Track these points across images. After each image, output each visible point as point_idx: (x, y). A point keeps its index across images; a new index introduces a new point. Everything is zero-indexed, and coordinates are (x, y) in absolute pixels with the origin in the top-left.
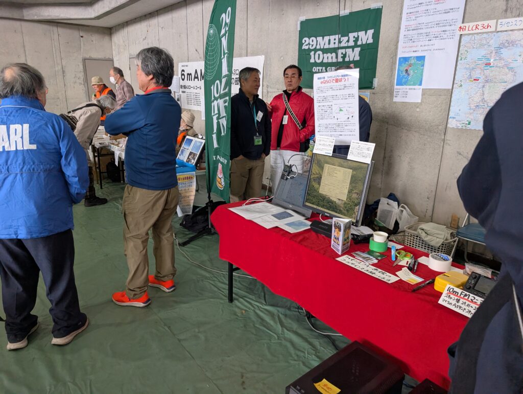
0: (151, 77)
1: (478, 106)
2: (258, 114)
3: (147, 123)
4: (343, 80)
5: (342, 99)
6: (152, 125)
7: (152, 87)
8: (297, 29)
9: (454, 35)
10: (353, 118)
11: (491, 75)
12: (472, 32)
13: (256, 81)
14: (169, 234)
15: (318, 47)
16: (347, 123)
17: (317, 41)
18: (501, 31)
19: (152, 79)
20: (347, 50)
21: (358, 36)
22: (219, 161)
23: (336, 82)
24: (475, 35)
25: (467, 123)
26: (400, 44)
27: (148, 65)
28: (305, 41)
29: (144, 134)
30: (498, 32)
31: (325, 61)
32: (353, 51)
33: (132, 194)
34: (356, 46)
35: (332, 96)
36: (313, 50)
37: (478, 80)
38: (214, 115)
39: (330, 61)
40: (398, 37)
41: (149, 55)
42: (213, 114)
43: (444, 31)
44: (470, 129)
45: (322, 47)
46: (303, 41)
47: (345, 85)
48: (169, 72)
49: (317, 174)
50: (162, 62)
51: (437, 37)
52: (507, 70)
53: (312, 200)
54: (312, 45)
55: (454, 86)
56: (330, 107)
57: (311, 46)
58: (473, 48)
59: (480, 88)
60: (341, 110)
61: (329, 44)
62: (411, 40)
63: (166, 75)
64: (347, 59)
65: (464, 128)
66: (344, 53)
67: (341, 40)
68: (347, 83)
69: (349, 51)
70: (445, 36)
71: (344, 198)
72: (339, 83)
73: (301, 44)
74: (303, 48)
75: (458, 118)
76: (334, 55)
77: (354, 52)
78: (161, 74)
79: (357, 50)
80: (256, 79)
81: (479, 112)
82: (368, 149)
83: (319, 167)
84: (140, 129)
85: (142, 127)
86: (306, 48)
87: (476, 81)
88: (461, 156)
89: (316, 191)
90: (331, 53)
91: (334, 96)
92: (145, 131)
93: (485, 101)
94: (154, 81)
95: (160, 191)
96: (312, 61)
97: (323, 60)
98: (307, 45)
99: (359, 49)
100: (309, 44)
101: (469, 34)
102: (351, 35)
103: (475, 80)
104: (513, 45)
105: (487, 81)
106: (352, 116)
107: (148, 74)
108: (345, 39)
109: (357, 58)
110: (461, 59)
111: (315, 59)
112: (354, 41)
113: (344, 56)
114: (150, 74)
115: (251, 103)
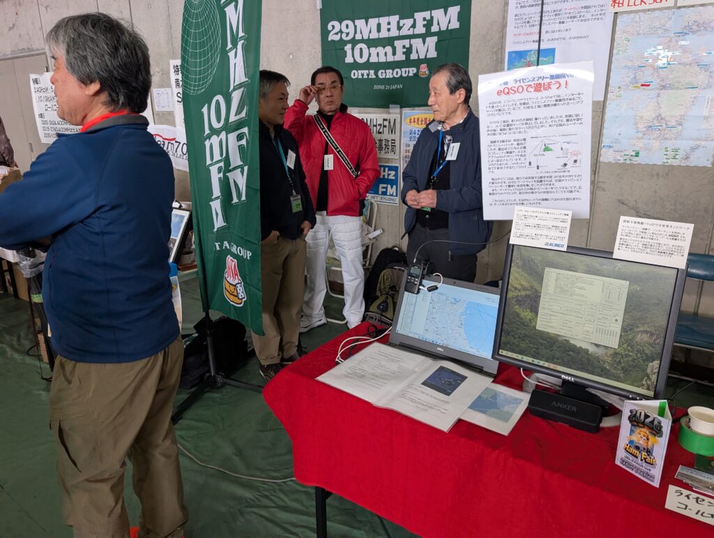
0: (95, 87)
1: (650, 127)
2: (289, 156)
3: (100, 204)
4: (554, 87)
5: (550, 126)
6: (113, 208)
7: (99, 112)
8: (316, 7)
9: (604, 14)
10: (578, 164)
11: (671, 76)
12: (634, 8)
13: (281, 99)
14: (168, 442)
15: (358, 37)
16: (562, 174)
17: (355, 27)
18: (684, 7)
19: (97, 93)
20: (413, 41)
21: (432, 17)
22: (228, 252)
23: (536, 90)
24: (641, 14)
25: (634, 154)
26: (510, 29)
27: (85, 57)
28: (333, 27)
29: (97, 234)
30: (680, 7)
31: (374, 59)
32: (424, 43)
33: (75, 381)
34: (429, 33)
35: (527, 120)
36: (349, 42)
37: (649, 85)
38: (211, 165)
39: (382, 59)
40: (504, 18)
41: (88, 32)
42: (208, 162)
43: (586, 7)
44: (638, 164)
45: (366, 37)
46: (330, 28)
47: (559, 96)
48: (140, 77)
49: (525, 289)
50: (122, 51)
51: (574, 17)
52: (697, 69)
53: (518, 346)
54: (348, 34)
55: (609, 95)
56: (521, 143)
57: (344, 35)
58: (639, 34)
59: (652, 99)
60: (547, 149)
61: (379, 30)
62: (528, 22)
63: (134, 84)
64: (414, 56)
65: (628, 162)
66: (408, 46)
67: (401, 25)
68: (563, 92)
69: (417, 43)
70: (588, 16)
71: (614, 343)
72: (544, 93)
73: (325, 33)
74: (329, 39)
75: (617, 147)
76: (389, 49)
77: (426, 44)
78: (122, 81)
79: (431, 41)
80: (282, 97)
81: (652, 137)
82: (674, 237)
83: (530, 274)
84: (82, 222)
85: (89, 217)
86: (337, 38)
87: (645, 87)
88: (625, 207)
89: (529, 326)
90: (384, 47)
91: (531, 119)
92: (96, 224)
93: (662, 119)
94: (104, 97)
95: (148, 359)
96: (349, 60)
97: (368, 59)
98: (337, 34)
99: (435, 39)
100: (341, 32)
101: (631, 12)
102: (419, 16)
103: (642, 85)
104: (705, 29)
105: (664, 87)
106: (575, 161)
107: (86, 80)
108: (408, 22)
109: (433, 54)
110: (618, 54)
111: (353, 56)
112: (424, 26)
113: (408, 51)
114: (92, 82)
115: (273, 135)
